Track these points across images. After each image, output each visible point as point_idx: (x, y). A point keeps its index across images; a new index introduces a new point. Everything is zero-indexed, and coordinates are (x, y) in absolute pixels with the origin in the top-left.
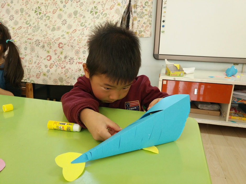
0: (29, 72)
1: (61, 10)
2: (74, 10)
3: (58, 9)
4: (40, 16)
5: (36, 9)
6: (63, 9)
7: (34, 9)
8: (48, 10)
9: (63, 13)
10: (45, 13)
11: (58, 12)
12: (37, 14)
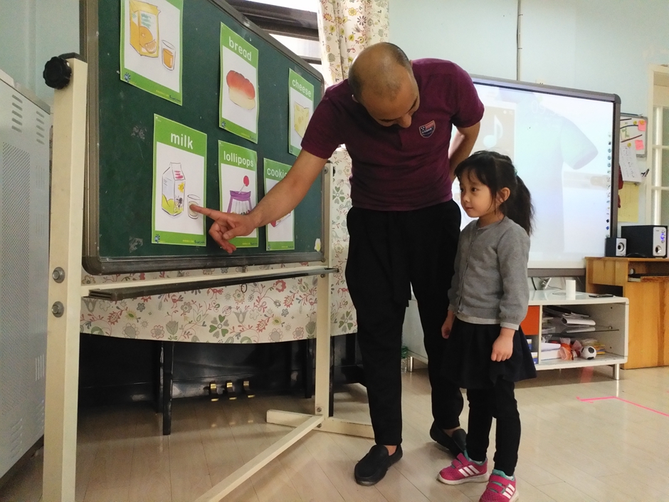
0: (91, 309)
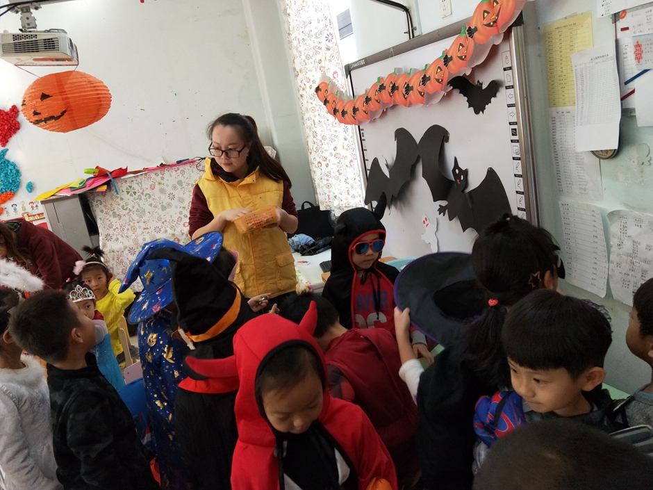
1: (160, 183)
2: (177, 180)
3: (156, 183)
4: (136, 196)
5: (127, 189)
6: (162, 182)
7: (125, 190)
8: (144, 187)
9: (165, 187)
10: (141, 191)
11: (157, 187)
12: (131, 195)
